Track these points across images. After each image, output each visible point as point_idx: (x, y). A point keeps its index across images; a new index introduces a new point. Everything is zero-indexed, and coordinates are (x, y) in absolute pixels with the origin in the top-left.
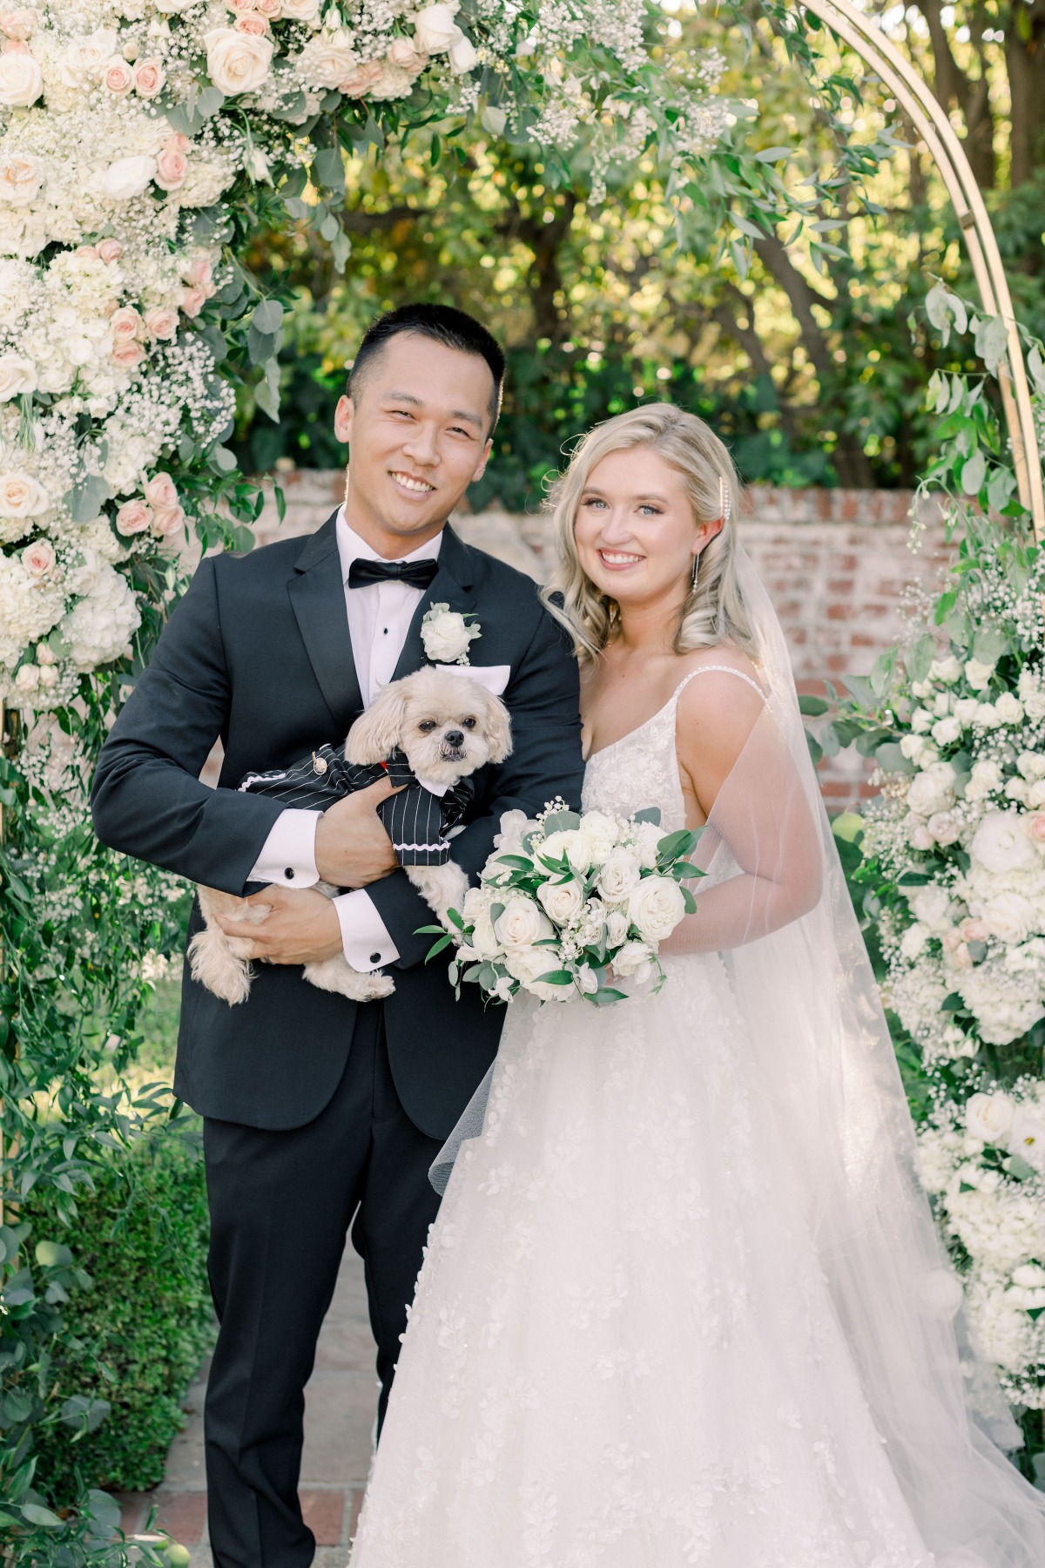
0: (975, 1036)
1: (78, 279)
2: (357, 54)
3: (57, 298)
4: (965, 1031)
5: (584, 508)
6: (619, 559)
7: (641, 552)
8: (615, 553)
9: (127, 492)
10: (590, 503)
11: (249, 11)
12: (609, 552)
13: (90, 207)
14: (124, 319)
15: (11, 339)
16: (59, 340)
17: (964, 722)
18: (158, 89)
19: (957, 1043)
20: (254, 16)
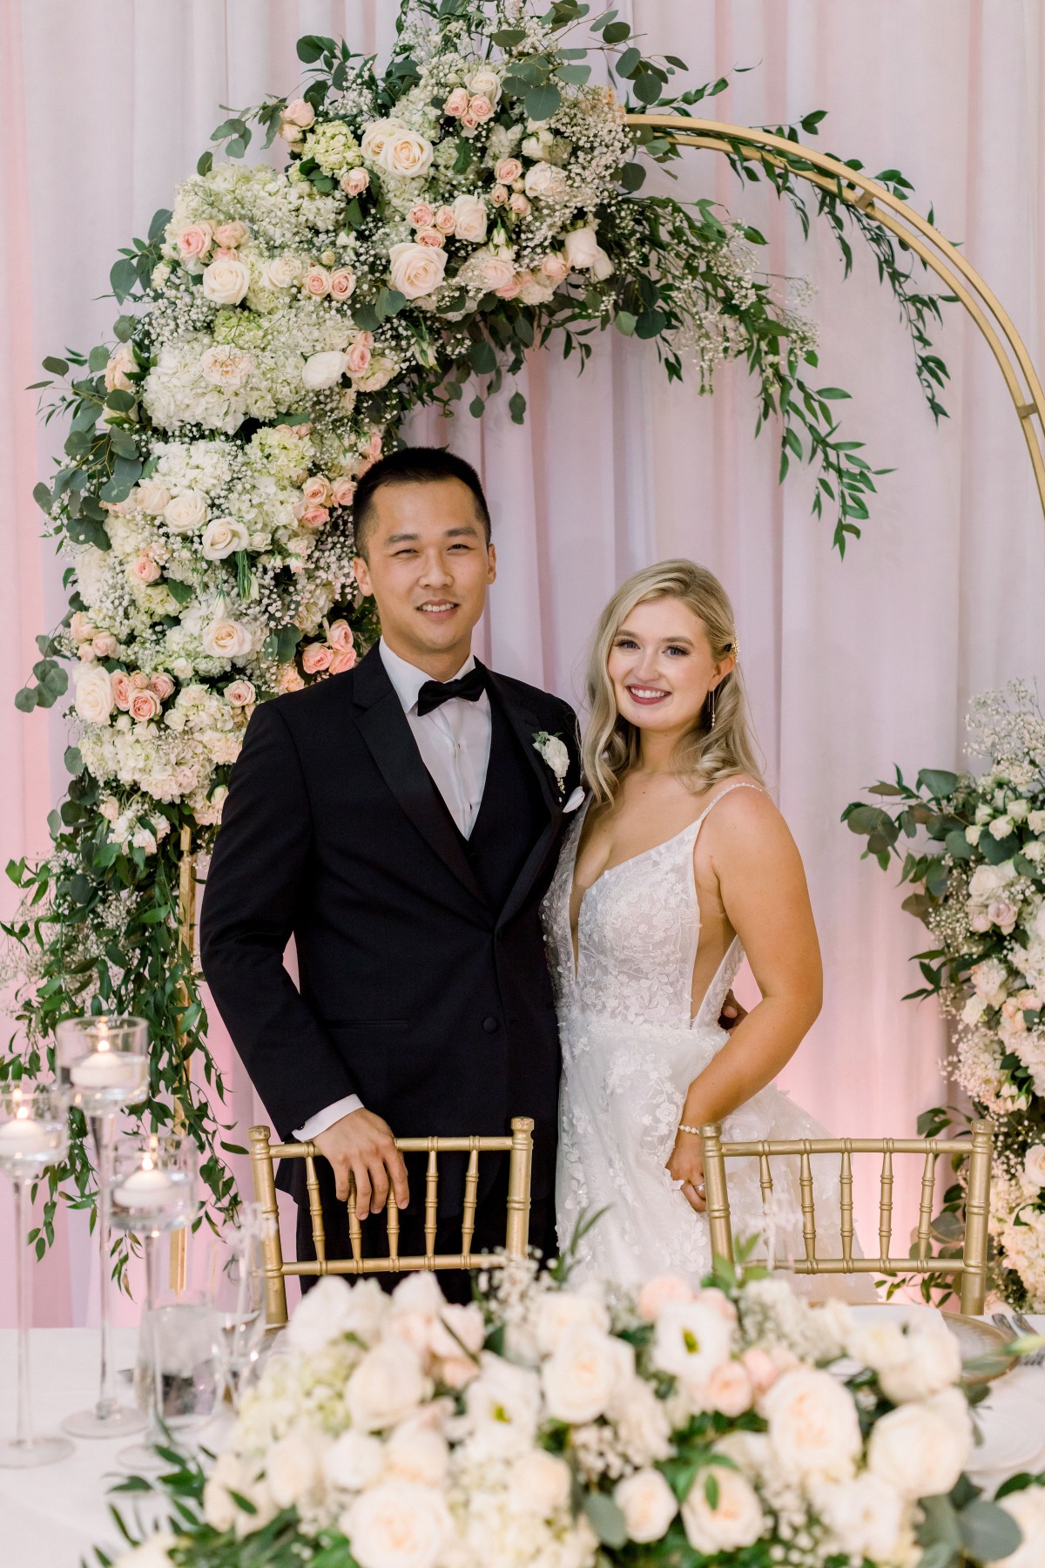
0: (1029, 1092)
1: (276, 451)
2: (517, 265)
3: (259, 466)
4: (1020, 1089)
5: (616, 650)
6: (648, 694)
7: (667, 688)
8: (644, 689)
9: (311, 634)
10: (622, 644)
11: (429, 228)
12: (637, 687)
13: (286, 389)
14: (316, 487)
15: (217, 502)
16: (261, 504)
17: (1016, 819)
18: (349, 293)
19: (1012, 1097)
20: (432, 232)
